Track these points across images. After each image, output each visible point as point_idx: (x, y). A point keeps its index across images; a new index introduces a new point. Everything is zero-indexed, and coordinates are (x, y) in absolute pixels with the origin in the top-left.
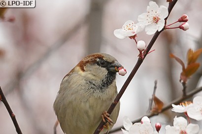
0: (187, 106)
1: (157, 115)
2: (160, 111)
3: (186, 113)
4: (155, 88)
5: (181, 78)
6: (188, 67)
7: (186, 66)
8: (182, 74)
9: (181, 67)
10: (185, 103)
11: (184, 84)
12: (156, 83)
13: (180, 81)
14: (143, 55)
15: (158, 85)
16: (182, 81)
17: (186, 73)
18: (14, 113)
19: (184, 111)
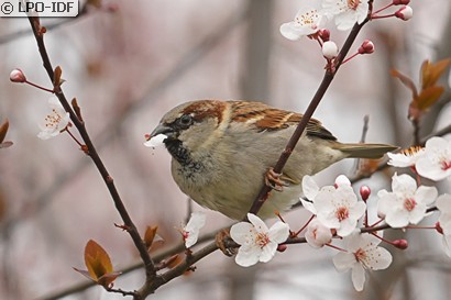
0: (415, 154)
1: (369, 177)
2: (373, 170)
3: (414, 167)
4: (365, 129)
5: (409, 111)
6: (422, 94)
7: (419, 91)
8: (412, 105)
9: (410, 93)
10: (410, 150)
11: (415, 122)
12: (366, 121)
13: (409, 117)
14: (333, 66)
15: (369, 124)
16: (412, 118)
17: (420, 103)
18: (111, 175)
19: (411, 164)
